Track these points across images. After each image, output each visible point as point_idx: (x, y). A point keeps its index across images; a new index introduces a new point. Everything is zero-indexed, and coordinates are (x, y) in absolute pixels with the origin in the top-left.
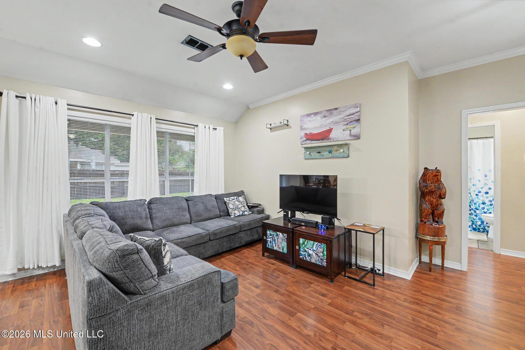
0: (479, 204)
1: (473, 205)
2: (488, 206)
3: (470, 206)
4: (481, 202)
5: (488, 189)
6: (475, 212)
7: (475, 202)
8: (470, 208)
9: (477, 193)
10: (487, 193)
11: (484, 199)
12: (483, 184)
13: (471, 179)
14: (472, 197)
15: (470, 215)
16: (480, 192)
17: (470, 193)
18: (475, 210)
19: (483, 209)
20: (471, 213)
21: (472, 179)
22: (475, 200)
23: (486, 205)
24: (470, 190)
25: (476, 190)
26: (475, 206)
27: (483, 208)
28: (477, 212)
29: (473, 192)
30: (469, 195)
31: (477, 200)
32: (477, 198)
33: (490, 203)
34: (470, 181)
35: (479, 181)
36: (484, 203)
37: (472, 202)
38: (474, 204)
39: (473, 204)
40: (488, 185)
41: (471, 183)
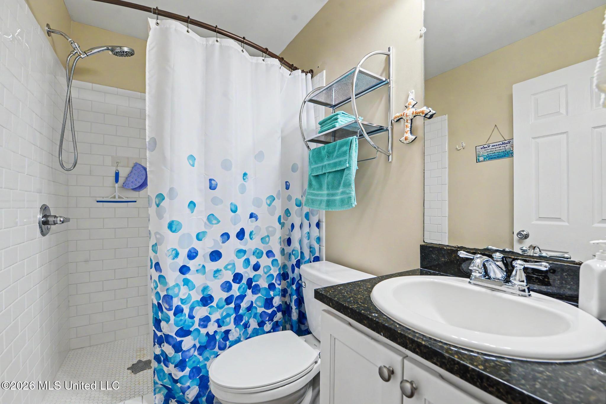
0: (192, 309)
1: (168, 320)
2: (219, 307)
3: (157, 323)
4: (196, 296)
5: (219, 239)
6: (177, 348)
7: (176, 302)
8: (159, 334)
9: (182, 260)
10: (216, 255)
11: (209, 284)
12: (205, 219)
13: (161, 197)
14: (166, 284)
15: (159, 362)
16: (192, 255)
17: (157, 264)
18: (179, 339)
19: (205, 326)
20: (163, 352)
21: (167, 199)
22: (177, 295)
23: (214, 304)
24: (155, 251)
25: (180, 251)
26: (176, 324)
27: (205, 321)
28: (187, 343)
29: (170, 261)
30: (155, 275)
31: (183, 292)
32: (186, 282)
33: (225, 295)
34: (158, 205)
35: (192, 204)
36: (206, 300)
37: (165, 306)
38: (175, 314)
39: (171, 313)
40: (219, 222)
41: (160, 216)
